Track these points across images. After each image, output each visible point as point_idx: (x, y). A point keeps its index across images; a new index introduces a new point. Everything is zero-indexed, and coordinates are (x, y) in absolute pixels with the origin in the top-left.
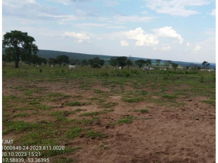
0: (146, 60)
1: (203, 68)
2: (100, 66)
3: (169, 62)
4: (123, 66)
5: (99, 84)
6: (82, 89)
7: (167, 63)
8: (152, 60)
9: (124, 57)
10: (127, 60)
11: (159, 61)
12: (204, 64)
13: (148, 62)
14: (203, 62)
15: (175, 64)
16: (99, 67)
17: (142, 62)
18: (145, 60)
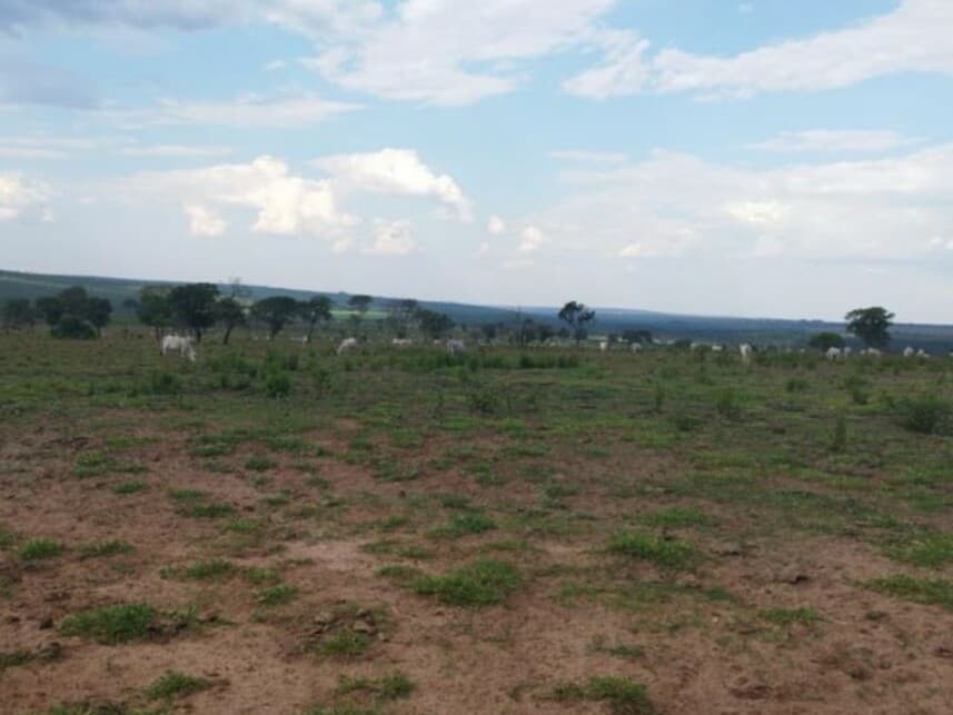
0: (308, 300)
1: (563, 334)
2: (95, 329)
3: (406, 308)
4: (202, 330)
5: (175, 451)
6: (99, 486)
7: (399, 309)
8: (333, 299)
9: (208, 285)
10: (218, 299)
11: (361, 301)
12: (568, 316)
13: (317, 306)
14: (561, 305)
15: (437, 315)
16: (90, 335)
17: (282, 309)
18: (299, 299)
